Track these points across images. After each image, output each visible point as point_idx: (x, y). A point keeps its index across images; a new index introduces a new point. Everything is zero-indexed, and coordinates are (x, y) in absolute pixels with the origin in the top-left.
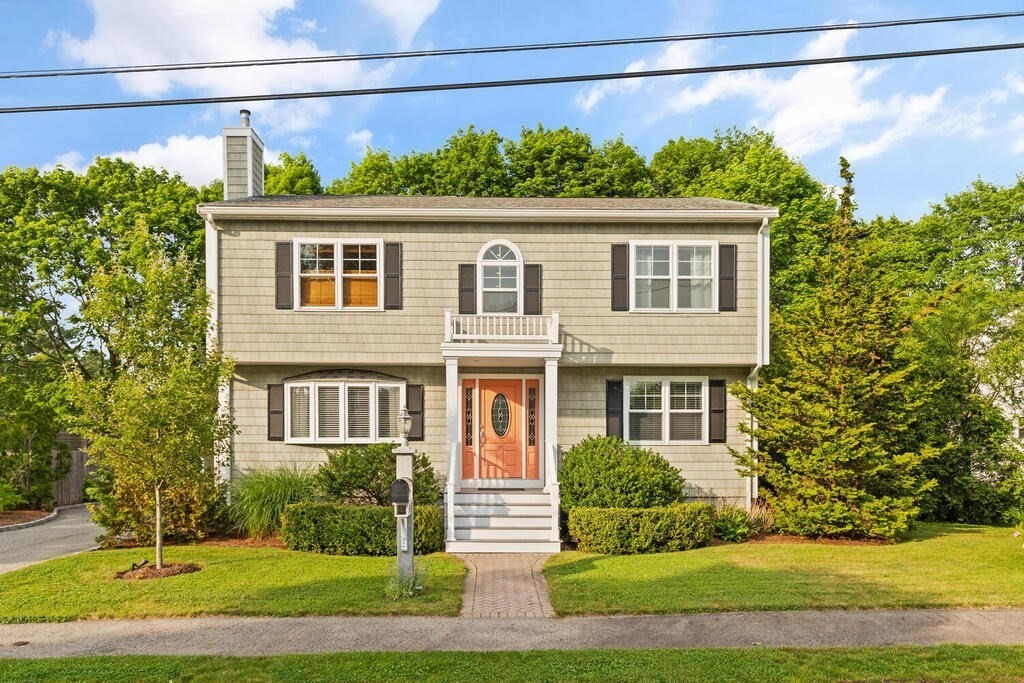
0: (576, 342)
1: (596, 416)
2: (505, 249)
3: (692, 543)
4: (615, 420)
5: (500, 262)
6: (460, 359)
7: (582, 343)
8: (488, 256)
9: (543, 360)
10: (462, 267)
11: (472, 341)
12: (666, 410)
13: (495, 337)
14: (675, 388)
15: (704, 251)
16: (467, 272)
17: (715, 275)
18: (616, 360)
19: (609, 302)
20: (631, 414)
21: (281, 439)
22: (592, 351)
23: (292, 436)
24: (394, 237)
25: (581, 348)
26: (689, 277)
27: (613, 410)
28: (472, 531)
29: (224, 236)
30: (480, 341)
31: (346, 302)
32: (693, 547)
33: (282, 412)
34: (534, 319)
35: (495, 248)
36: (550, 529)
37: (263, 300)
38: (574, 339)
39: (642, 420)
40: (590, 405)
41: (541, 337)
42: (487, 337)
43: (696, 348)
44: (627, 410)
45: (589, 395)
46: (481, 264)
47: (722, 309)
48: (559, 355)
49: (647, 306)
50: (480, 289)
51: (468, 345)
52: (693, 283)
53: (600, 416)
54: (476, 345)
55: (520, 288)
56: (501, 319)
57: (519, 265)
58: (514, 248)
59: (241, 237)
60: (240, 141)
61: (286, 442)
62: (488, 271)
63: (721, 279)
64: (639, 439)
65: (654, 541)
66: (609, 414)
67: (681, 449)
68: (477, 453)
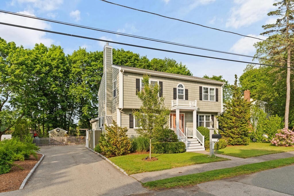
2: (182, 85)
5: (180, 88)
6: (180, 109)
8: (179, 87)
10: (174, 88)
12: (205, 121)
13: (186, 105)
14: (206, 116)
15: (213, 89)
16: (175, 89)
17: (215, 94)
18: (200, 110)
19: (199, 98)
20: (200, 122)
21: (133, 128)
23: (135, 127)
24: (161, 80)
33: (133, 121)
34: (186, 101)
35: (180, 85)
37: (133, 93)
41: (188, 105)
42: (184, 105)
43: (213, 109)
46: (178, 88)
47: (216, 101)
48: (197, 109)
50: (177, 94)
52: (212, 96)
55: (184, 94)
57: (184, 89)
59: (128, 76)
60: (110, 49)
61: (134, 128)
62: (179, 90)
63: (216, 95)
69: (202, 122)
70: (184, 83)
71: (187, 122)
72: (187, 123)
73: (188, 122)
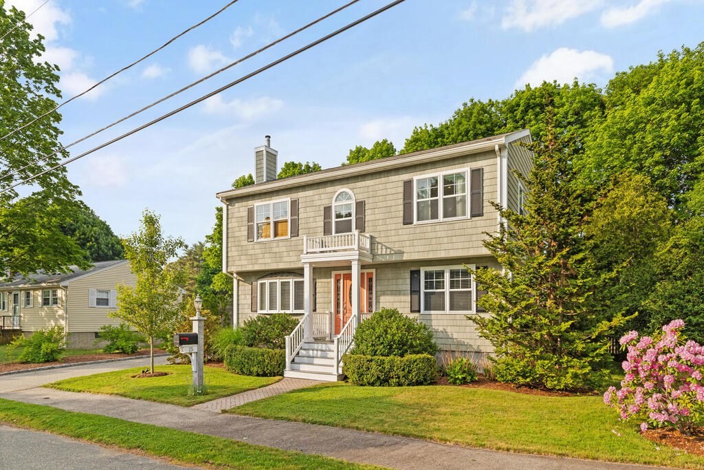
0: (383, 247)
1: (404, 295)
2: (347, 194)
3: (407, 382)
4: (415, 297)
5: (343, 202)
6: (311, 263)
7: (387, 248)
8: (337, 199)
9: (350, 261)
10: (325, 208)
11: (330, 251)
12: (447, 289)
13: (340, 248)
14: (453, 274)
15: (460, 176)
16: (327, 210)
17: (468, 192)
18: (406, 257)
19: (401, 220)
20: (425, 293)
21: (256, 311)
22: (392, 252)
23: (260, 309)
24: (296, 196)
25: (386, 251)
26: (454, 195)
27: (414, 291)
28: (301, 366)
29: (230, 207)
30: (334, 251)
31: (276, 235)
32: (408, 385)
33: (257, 297)
35: (341, 194)
36: (333, 366)
37: (243, 238)
38: (382, 245)
39: (432, 296)
40: (400, 288)
41: (350, 247)
42: (336, 248)
44: (423, 290)
45: (400, 281)
46: (334, 205)
47: (473, 216)
48: (357, 257)
49: (428, 219)
50: (334, 220)
51: (328, 254)
52: (458, 199)
53: (407, 295)
54: (332, 254)
55: (353, 216)
56: (343, 237)
57: (353, 202)
58: (350, 192)
59: (236, 207)
61: (258, 313)
63: (472, 194)
64: (430, 310)
65: (378, 378)
66: (412, 292)
67: (458, 317)
68: (342, 319)
69: (434, 293)
70: (352, 185)
71: (381, 295)
72: (382, 299)
73: (384, 295)
